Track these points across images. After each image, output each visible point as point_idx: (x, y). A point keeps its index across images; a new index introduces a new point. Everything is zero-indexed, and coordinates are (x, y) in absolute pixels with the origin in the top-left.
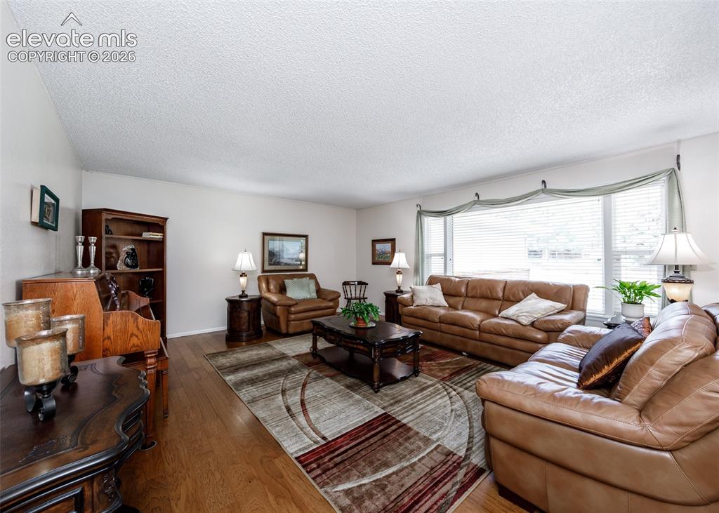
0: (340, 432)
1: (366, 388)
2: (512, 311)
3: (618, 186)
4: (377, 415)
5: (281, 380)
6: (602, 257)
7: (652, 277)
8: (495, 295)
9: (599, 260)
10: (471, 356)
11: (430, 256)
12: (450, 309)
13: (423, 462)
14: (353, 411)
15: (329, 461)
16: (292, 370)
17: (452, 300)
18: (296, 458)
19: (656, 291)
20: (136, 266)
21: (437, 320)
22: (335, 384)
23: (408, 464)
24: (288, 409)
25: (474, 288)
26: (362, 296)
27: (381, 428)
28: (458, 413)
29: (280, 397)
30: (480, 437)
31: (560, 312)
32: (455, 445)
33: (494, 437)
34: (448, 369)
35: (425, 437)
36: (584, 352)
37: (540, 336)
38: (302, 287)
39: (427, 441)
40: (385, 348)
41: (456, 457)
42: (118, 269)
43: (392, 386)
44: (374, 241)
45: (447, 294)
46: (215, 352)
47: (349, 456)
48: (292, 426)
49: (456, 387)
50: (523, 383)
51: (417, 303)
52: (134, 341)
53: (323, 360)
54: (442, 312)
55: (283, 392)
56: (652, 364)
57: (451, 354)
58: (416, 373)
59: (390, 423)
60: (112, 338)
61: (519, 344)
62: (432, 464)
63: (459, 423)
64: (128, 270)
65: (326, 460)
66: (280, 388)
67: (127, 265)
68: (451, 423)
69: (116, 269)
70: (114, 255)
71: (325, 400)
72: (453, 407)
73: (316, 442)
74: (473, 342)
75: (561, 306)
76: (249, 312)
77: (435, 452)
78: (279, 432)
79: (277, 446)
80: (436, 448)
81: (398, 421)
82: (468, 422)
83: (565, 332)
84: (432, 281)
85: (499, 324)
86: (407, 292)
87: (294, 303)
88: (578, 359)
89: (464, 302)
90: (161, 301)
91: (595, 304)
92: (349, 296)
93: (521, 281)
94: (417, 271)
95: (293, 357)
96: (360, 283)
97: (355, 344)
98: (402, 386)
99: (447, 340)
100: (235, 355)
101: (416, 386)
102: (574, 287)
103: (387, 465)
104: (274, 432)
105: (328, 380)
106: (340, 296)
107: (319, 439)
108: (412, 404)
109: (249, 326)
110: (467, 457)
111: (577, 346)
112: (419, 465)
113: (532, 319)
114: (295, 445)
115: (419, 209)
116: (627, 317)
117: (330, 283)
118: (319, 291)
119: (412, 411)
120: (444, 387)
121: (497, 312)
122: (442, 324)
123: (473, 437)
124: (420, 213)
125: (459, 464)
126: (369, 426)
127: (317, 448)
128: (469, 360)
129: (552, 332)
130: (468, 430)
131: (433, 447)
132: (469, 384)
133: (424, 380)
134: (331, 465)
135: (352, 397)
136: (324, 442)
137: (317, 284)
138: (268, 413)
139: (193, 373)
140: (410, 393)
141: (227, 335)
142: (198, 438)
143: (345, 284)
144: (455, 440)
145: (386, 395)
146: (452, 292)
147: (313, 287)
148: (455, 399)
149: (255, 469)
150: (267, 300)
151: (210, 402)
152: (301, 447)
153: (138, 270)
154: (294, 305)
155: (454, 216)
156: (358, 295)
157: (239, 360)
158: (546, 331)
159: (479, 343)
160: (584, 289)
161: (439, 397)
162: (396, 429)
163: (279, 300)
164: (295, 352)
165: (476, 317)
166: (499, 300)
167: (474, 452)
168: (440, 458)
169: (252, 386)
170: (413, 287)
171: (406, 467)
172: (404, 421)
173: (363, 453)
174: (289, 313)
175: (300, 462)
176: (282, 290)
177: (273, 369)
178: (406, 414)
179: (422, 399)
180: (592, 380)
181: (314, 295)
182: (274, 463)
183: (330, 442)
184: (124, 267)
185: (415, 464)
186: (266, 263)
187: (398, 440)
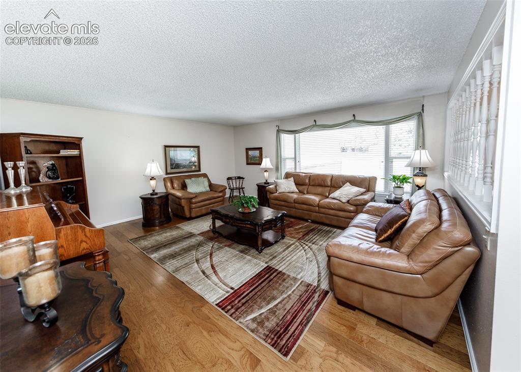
0: (242, 283)
1: (253, 251)
2: (336, 194)
3: (393, 120)
4: (263, 268)
5: (194, 252)
6: (384, 161)
7: (408, 172)
8: (326, 184)
9: (382, 162)
10: (314, 222)
11: (285, 159)
12: (300, 194)
13: (295, 293)
14: (247, 267)
15: (238, 303)
16: (200, 245)
17: (301, 188)
18: (217, 305)
19: (410, 180)
20: (57, 178)
21: (292, 201)
22: (232, 250)
23: (286, 295)
24: (204, 273)
25: (314, 180)
26: (240, 186)
27: (267, 276)
28: (311, 259)
29: (196, 265)
30: (324, 272)
31: (362, 194)
32: (311, 280)
33: (336, 275)
34: (301, 232)
35: (294, 277)
36: (378, 219)
37: (352, 208)
38: (199, 184)
39: (295, 279)
40: (264, 226)
41: (312, 287)
42: (41, 181)
43: (269, 248)
44: (247, 149)
45: (297, 184)
46: (137, 237)
47: (251, 297)
48: (209, 284)
49: (307, 243)
50: (351, 245)
51: (280, 190)
52: (84, 245)
53: (220, 234)
54: (295, 196)
55: (197, 261)
56: (414, 232)
57: (302, 222)
58: (283, 237)
59: (272, 272)
60: (65, 246)
61: (341, 214)
62: (300, 293)
63: (312, 266)
64: (50, 181)
65: (236, 303)
66: (195, 258)
67: (49, 178)
68: (307, 266)
69: (39, 181)
70: (34, 170)
71: (227, 263)
72: (307, 256)
73: (227, 292)
74: (315, 214)
75: (363, 190)
76: (160, 206)
77: (301, 286)
78: (200, 289)
79: (201, 299)
80: (301, 283)
81: (277, 270)
82: (317, 265)
83: (366, 206)
84: (288, 176)
85: (330, 202)
86: (272, 184)
87: (194, 196)
88: (375, 223)
89: (308, 189)
90: (84, 202)
91: (380, 187)
92: (232, 187)
93: (340, 175)
94: (277, 169)
95: (198, 235)
96: (239, 178)
97: (245, 224)
98: (275, 247)
99: (299, 213)
100: (154, 238)
101: (284, 245)
102: (369, 178)
103: (274, 298)
104: (197, 289)
105: (227, 248)
106: (226, 189)
107: (229, 289)
108: (283, 258)
109: (161, 215)
110: (318, 285)
111: (373, 215)
112: (293, 295)
113: (348, 199)
114: (214, 295)
115: (277, 128)
116: (396, 195)
117: (219, 179)
118: (211, 185)
119: (284, 262)
120: (300, 244)
121: (327, 194)
122: (296, 204)
123: (320, 273)
124: (279, 131)
125: (315, 290)
126: (259, 276)
127: (229, 296)
128: (312, 224)
129: (359, 207)
130: (317, 270)
131: (299, 283)
132: (314, 241)
133: (288, 241)
134: (240, 305)
135: (245, 258)
136: (232, 291)
137: (209, 181)
138: (190, 277)
139: (124, 255)
140: (281, 251)
141: (143, 223)
142: (142, 303)
143: (229, 179)
144: (310, 276)
145: (267, 254)
146: (300, 183)
147: (207, 184)
148: (307, 251)
149: (189, 317)
150: (173, 195)
151: (143, 275)
152: (218, 297)
153: (59, 181)
154: (194, 197)
155: (300, 134)
156: (238, 186)
157: (158, 241)
158: (356, 205)
159: (318, 214)
160: (375, 179)
161: (298, 251)
162: (276, 275)
163: (183, 195)
164: (199, 231)
165: (315, 199)
166: (328, 187)
167: (322, 282)
168: (303, 289)
169: (173, 260)
170: (276, 180)
171: (286, 298)
172: (280, 270)
173: (259, 293)
174: (191, 203)
175: (220, 307)
176: (184, 187)
177: (185, 245)
178: (281, 265)
179: (289, 253)
180: (383, 237)
181: (208, 189)
182: (202, 311)
183: (236, 290)
184: (47, 179)
185: (290, 295)
186: (169, 168)
187: (278, 282)
